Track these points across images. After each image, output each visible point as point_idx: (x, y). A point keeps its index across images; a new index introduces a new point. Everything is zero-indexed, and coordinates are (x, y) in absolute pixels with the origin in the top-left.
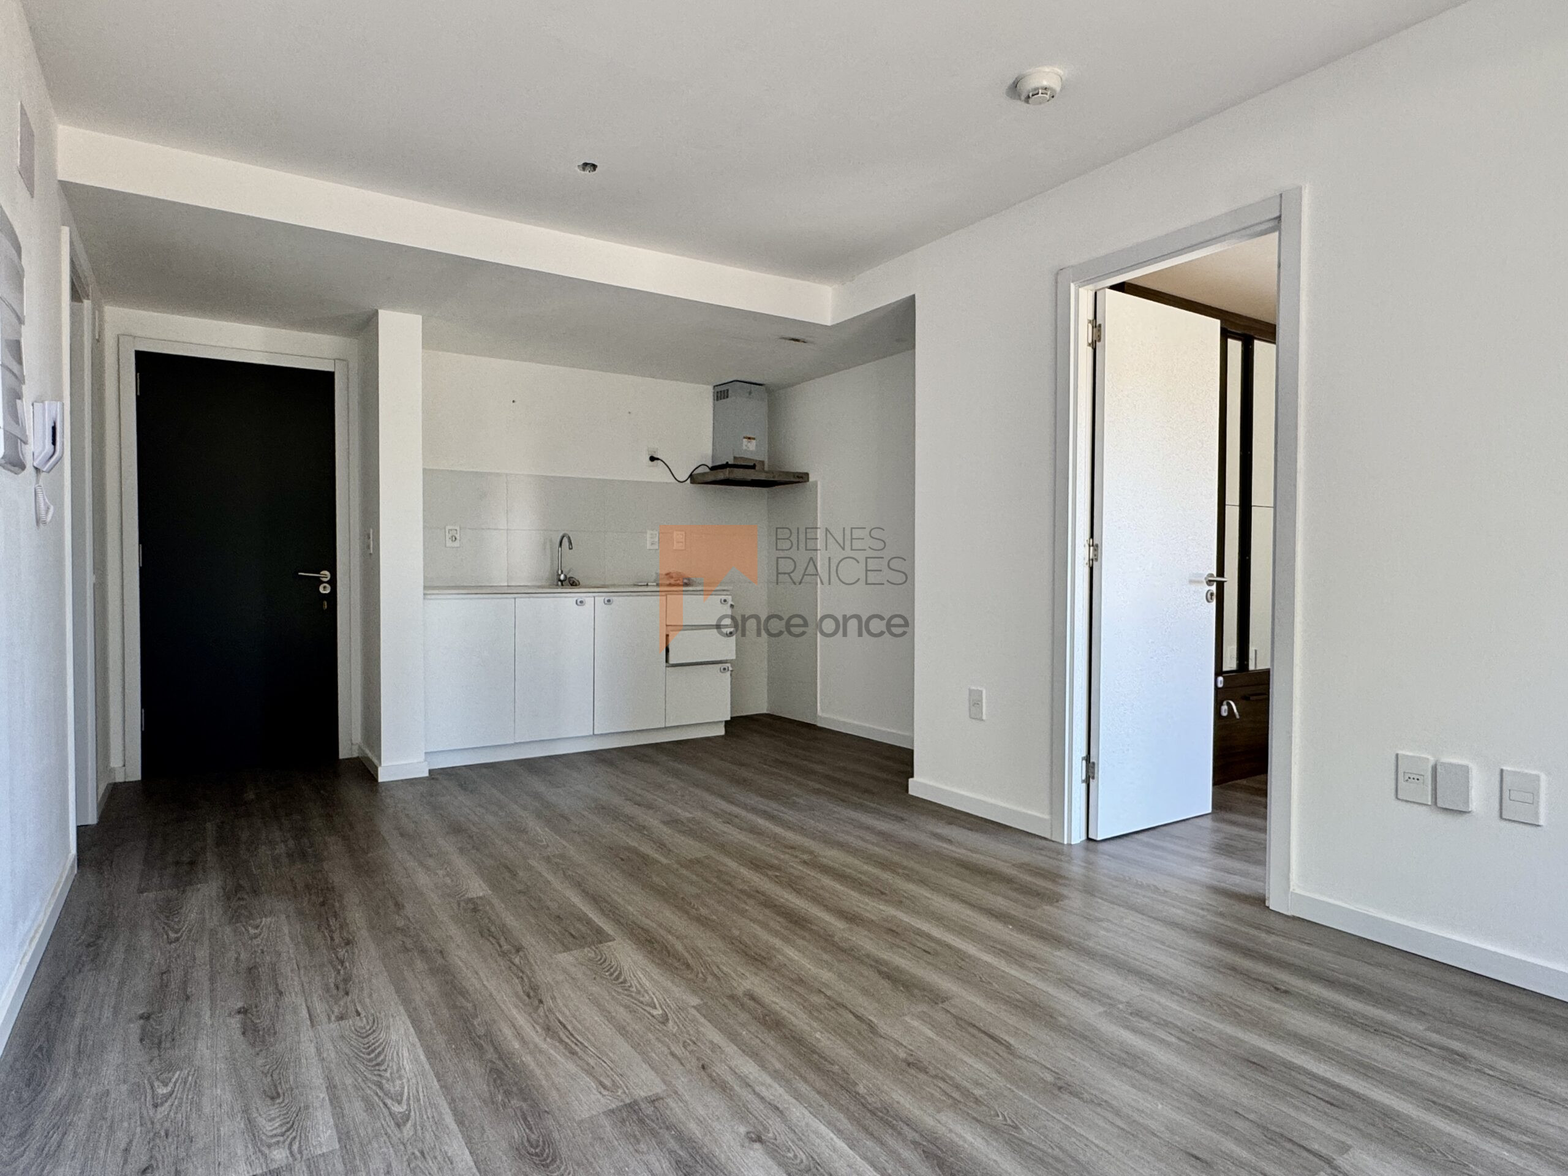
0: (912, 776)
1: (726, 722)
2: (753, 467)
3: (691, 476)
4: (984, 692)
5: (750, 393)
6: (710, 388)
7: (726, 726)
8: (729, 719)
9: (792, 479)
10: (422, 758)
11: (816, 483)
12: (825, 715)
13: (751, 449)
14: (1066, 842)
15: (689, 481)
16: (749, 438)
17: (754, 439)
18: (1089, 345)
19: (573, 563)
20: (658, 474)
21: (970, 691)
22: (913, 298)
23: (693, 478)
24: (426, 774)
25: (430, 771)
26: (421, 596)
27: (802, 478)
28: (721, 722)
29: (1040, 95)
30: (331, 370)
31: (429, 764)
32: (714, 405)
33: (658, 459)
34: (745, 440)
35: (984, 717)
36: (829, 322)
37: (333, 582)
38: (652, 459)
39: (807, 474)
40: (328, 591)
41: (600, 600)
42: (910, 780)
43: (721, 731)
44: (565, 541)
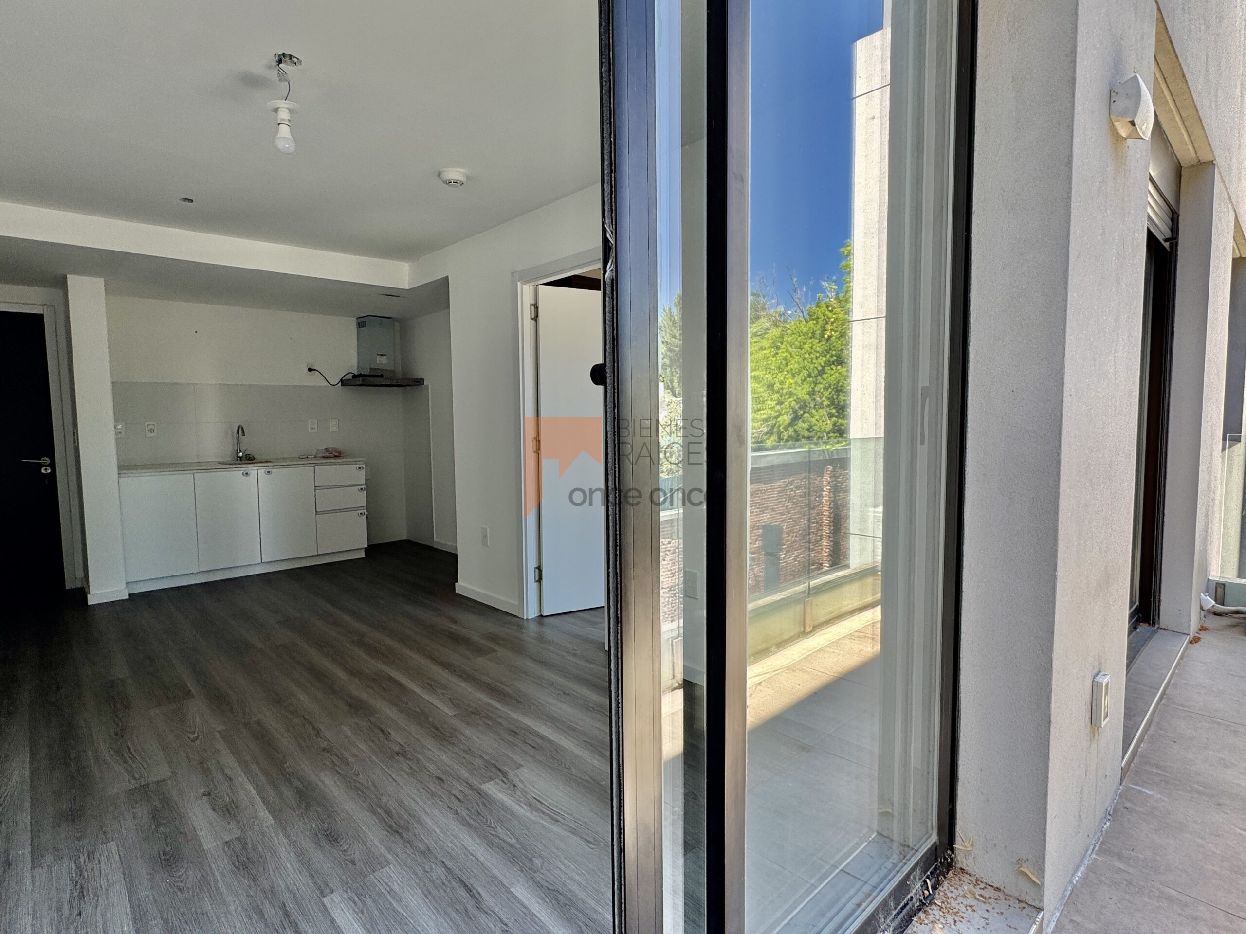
0: (457, 581)
1: (365, 548)
2: (382, 376)
3: (341, 380)
4: (488, 529)
5: (381, 324)
6: (354, 319)
7: (365, 551)
8: (367, 546)
9: (412, 383)
10: (123, 586)
11: (428, 386)
12: (439, 541)
13: (382, 362)
14: (525, 618)
15: (340, 384)
16: (382, 355)
17: (385, 355)
18: (532, 319)
19: (250, 445)
20: (315, 380)
21: (482, 528)
22: (447, 277)
23: (344, 382)
24: (128, 597)
25: (130, 595)
26: (116, 476)
27: (420, 382)
28: (361, 549)
29: (452, 183)
30: (42, 313)
31: (128, 590)
32: (358, 334)
33: (315, 370)
34: (378, 357)
35: (489, 545)
36: (407, 287)
37: (53, 465)
38: (310, 370)
39: (423, 380)
40: (49, 471)
41: (262, 472)
42: (456, 584)
43: (362, 555)
44: (240, 430)
